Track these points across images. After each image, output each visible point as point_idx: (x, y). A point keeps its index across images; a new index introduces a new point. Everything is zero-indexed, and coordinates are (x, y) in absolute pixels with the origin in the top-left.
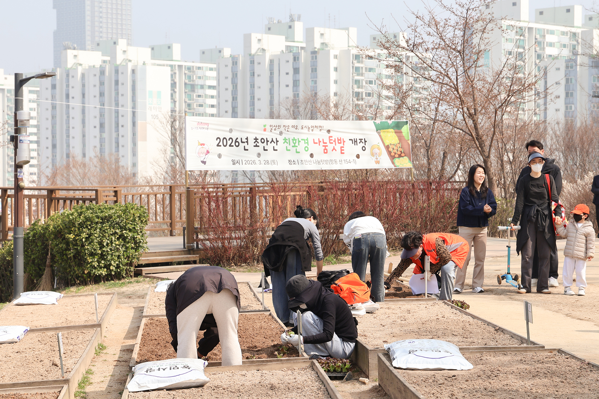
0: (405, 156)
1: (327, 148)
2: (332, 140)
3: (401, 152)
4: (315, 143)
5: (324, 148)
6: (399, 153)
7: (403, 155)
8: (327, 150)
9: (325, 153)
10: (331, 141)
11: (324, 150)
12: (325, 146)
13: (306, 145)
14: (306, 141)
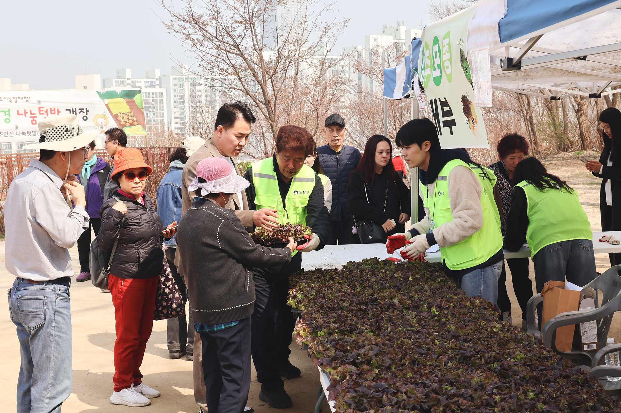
0: (138, 124)
1: (35, 119)
2: (43, 111)
3: (133, 120)
4: (18, 114)
5: (32, 119)
6: (131, 121)
7: (135, 123)
8: (35, 121)
9: (33, 124)
10: (41, 112)
11: (32, 121)
12: (33, 117)
13: (7, 117)
14: (7, 113)
